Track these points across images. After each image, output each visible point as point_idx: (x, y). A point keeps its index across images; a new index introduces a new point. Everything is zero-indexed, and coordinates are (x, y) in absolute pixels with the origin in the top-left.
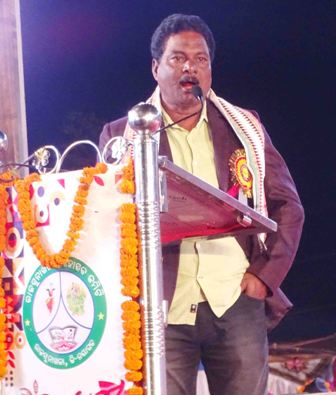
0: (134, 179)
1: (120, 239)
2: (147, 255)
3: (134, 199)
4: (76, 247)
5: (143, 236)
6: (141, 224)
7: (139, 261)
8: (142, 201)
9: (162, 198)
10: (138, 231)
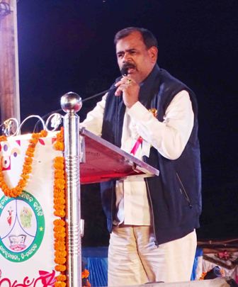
0: (63, 141)
1: (54, 179)
2: (71, 191)
3: (64, 154)
6: (67, 170)
7: (66, 194)
9: (82, 154)
10: (65, 174)
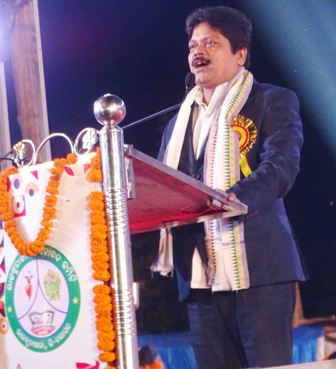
0: (101, 168)
1: (90, 226)
2: (116, 241)
3: (102, 187)
8: (110, 188)
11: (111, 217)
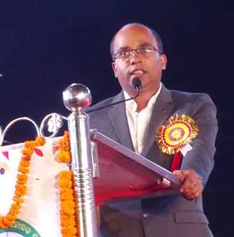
0: (70, 149)
1: (60, 202)
2: (84, 216)
3: (70, 167)
4: (21, 210)
5: (80, 199)
6: (78, 189)
7: (77, 220)
8: (78, 168)
9: (94, 165)
10: (74, 194)
11: (79, 194)
